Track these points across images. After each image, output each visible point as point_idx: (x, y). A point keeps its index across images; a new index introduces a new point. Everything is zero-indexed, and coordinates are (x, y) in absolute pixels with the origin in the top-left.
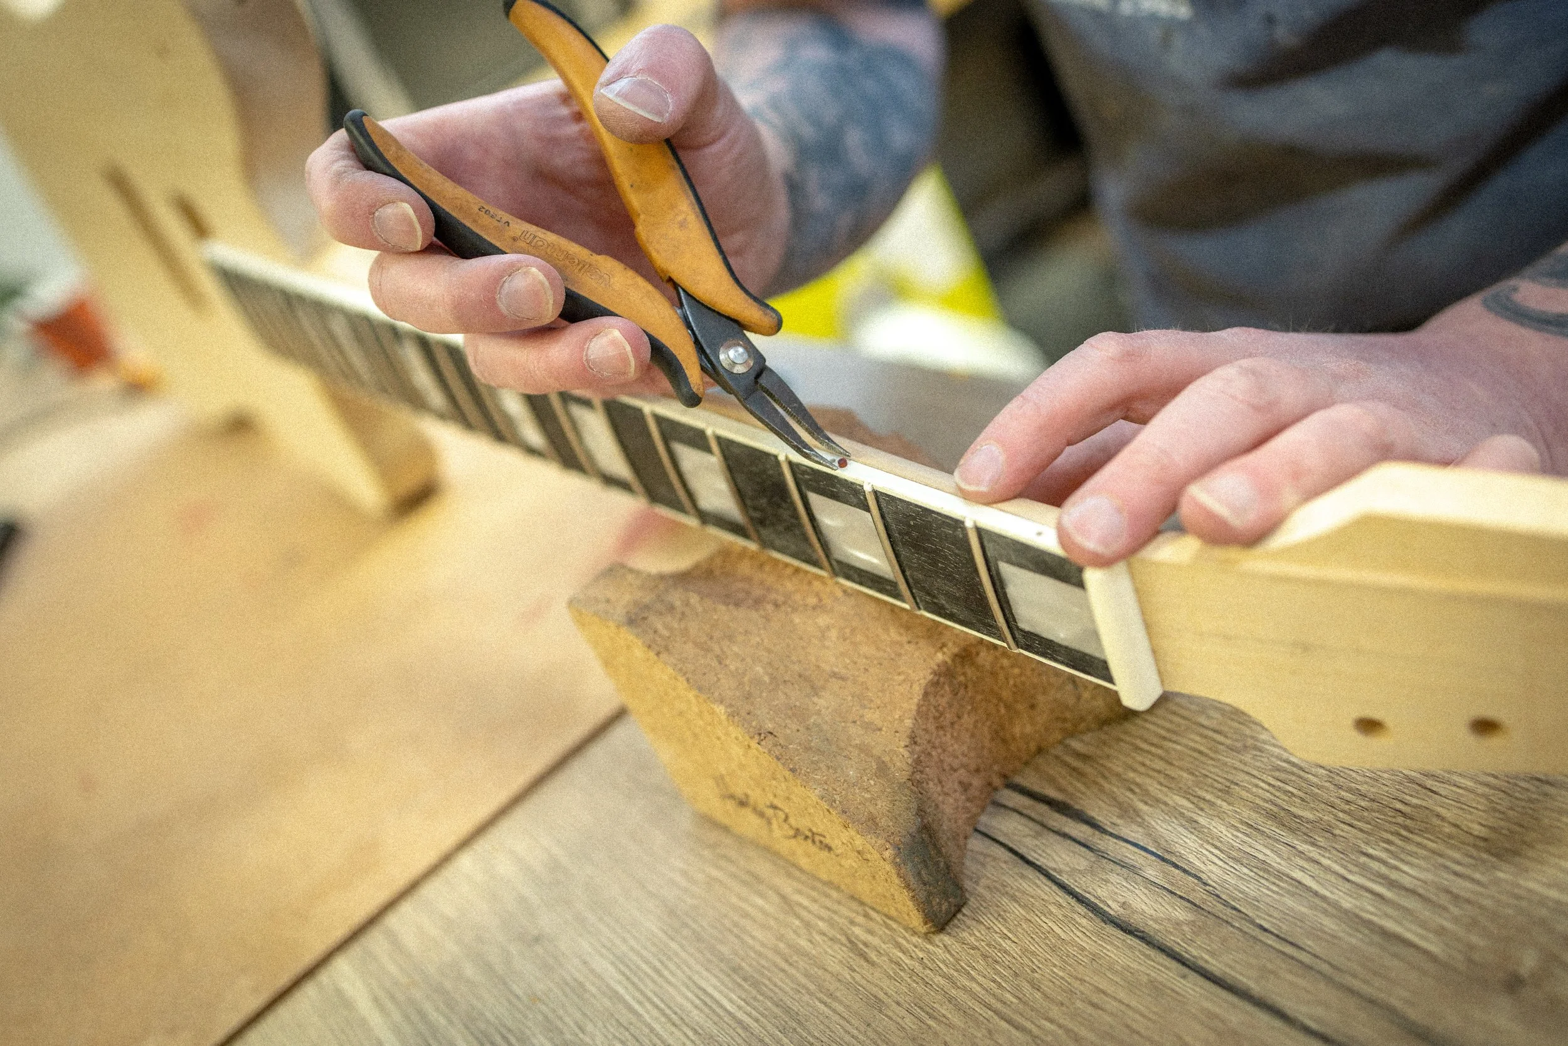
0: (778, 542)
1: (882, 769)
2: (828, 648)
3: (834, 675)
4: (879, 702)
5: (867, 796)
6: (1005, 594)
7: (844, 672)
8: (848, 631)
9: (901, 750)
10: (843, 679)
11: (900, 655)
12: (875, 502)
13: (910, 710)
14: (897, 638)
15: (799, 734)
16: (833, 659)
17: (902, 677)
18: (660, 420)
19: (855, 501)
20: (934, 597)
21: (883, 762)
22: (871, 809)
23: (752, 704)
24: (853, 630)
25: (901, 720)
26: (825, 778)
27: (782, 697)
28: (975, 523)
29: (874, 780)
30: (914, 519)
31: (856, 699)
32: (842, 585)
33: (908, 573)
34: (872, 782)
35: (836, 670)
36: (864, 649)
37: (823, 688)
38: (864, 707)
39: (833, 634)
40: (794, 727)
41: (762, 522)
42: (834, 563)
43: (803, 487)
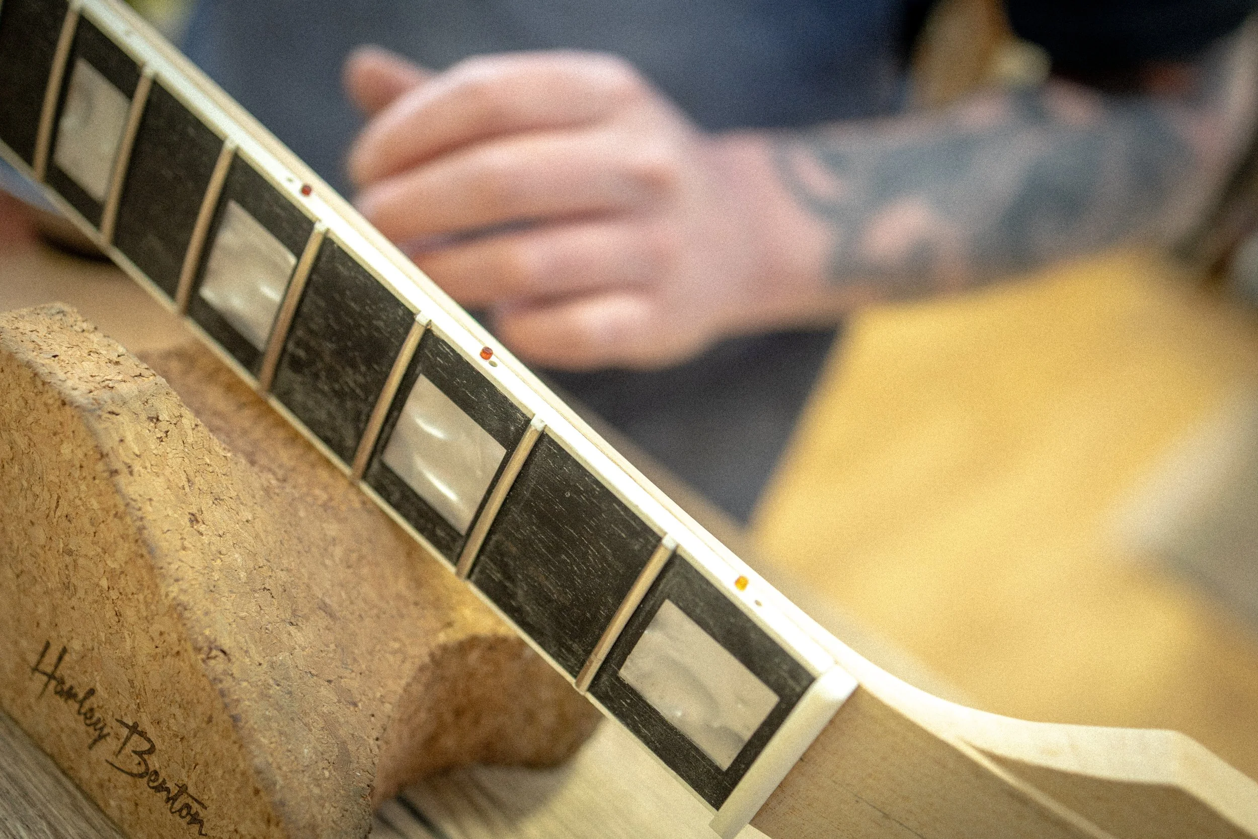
0: (299, 397)
1: (343, 761)
2: (325, 566)
3: (324, 607)
4: (363, 666)
5: (316, 791)
6: (638, 635)
7: (335, 606)
8: (354, 556)
9: (371, 742)
10: (332, 615)
11: (402, 616)
12: (532, 444)
13: (395, 692)
14: (406, 593)
15: (259, 669)
16: (327, 585)
17: (396, 645)
18: (239, 164)
19: (496, 424)
20: (510, 578)
21: (348, 751)
22: (315, 809)
23: (214, 602)
24: (361, 558)
25: (382, 700)
26: (273, 746)
27: (253, 608)
28: (677, 546)
29: (330, 772)
30: (578, 492)
31: (339, 650)
32: (364, 494)
33: (495, 538)
34: (327, 774)
35: (327, 600)
36: (367, 589)
37: (306, 618)
38: (345, 665)
39: (338, 551)
40: (258, 658)
41: (296, 365)
42: (375, 466)
43: (419, 368)
